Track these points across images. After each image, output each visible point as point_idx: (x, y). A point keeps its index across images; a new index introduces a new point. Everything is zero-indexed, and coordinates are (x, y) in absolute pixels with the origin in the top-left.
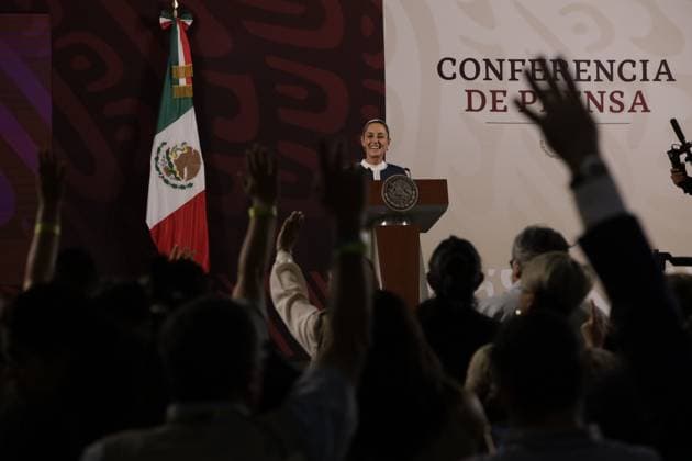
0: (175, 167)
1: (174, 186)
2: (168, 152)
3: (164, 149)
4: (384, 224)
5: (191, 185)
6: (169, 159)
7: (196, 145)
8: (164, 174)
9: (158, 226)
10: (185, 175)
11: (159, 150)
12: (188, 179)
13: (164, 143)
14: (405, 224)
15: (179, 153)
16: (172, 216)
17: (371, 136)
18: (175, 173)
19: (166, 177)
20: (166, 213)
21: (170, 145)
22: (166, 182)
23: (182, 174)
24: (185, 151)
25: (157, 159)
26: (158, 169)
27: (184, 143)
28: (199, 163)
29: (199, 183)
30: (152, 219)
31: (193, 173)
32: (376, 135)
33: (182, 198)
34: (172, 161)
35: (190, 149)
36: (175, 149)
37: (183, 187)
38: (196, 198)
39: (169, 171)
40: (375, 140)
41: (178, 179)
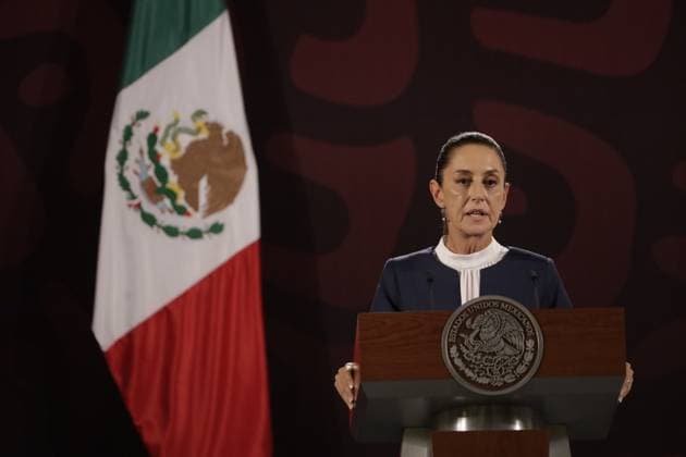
0: (173, 180)
1: (172, 232)
2: (152, 139)
3: (142, 132)
4: (462, 425)
5: (217, 229)
6: (155, 157)
7: (234, 119)
8: (142, 198)
9: (128, 342)
10: (203, 199)
11: (128, 134)
12: (211, 210)
13: (142, 115)
14: (518, 427)
15: (185, 140)
16: (166, 314)
17: (465, 180)
18: (172, 196)
19: (148, 207)
20: (150, 304)
21: (160, 119)
22: (149, 220)
23: (193, 198)
24: (204, 135)
25: (122, 157)
26: (125, 184)
27: (200, 114)
28: (245, 167)
29: (243, 222)
30: (111, 322)
31: (224, 195)
32: (478, 179)
33: (193, 263)
34: (165, 162)
35: (215, 128)
36: (175, 128)
37: (195, 234)
38: (232, 262)
39: (157, 191)
40: (477, 189)
41: (181, 211)
